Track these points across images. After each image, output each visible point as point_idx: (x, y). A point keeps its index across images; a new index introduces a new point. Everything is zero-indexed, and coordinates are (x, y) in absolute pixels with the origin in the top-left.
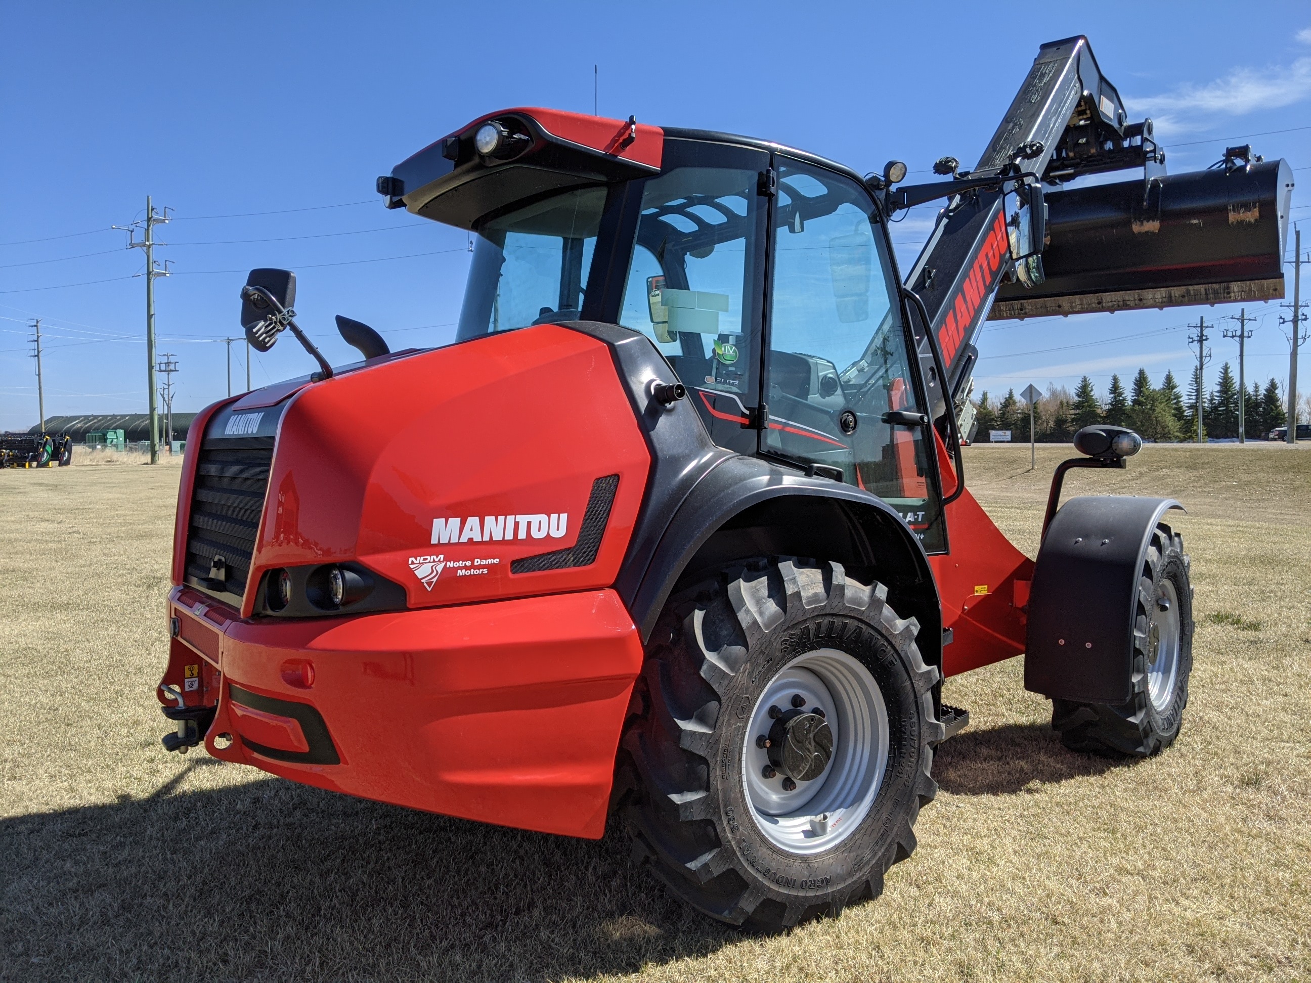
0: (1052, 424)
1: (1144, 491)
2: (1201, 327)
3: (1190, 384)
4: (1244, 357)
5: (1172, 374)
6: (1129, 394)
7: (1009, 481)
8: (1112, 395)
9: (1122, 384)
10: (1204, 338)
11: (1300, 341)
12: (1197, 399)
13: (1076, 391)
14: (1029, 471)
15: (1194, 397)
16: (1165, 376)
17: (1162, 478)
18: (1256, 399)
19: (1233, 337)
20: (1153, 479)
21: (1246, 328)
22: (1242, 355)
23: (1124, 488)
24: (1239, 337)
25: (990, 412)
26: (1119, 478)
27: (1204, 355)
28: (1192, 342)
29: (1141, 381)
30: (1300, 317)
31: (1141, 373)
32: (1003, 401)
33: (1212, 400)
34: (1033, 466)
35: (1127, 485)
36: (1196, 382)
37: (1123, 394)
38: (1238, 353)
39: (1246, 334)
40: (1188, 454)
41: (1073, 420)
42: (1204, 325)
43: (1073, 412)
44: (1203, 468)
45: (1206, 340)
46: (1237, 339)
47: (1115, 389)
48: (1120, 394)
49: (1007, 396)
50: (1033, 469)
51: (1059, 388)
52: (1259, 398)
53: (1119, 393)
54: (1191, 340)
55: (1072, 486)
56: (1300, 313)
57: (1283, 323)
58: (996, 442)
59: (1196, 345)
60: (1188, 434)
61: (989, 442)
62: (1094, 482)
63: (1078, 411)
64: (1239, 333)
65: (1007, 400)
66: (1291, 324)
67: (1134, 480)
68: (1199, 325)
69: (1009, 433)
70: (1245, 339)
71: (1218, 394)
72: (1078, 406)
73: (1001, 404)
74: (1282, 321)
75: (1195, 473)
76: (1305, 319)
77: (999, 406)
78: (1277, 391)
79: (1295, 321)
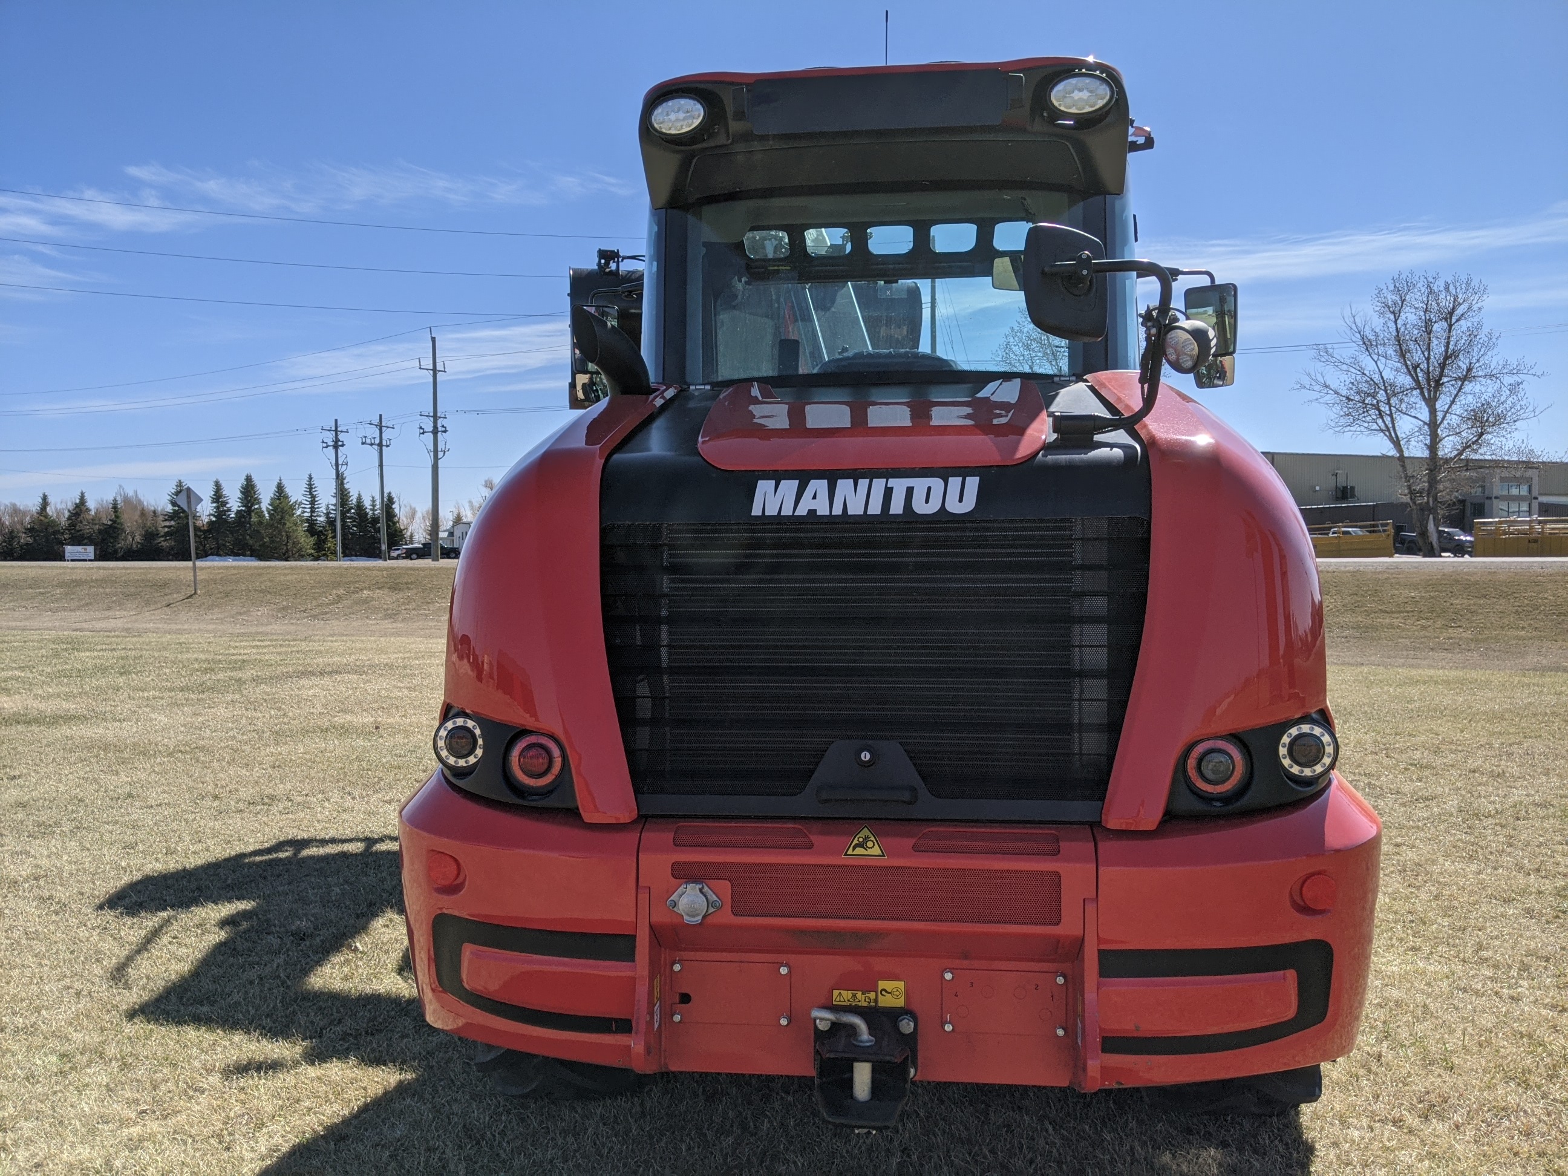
0: (138, 538)
1: (352, 616)
2: (336, 431)
3: (303, 495)
4: (384, 468)
5: (284, 482)
6: (234, 504)
7: (168, 610)
8: (215, 505)
9: (226, 492)
10: (340, 443)
11: (440, 454)
12: (312, 511)
13: (169, 498)
14: (191, 596)
15: (309, 510)
16: (276, 483)
17: (365, 601)
18: (374, 514)
19: (371, 444)
20: (356, 603)
21: (384, 437)
22: (381, 465)
23: (326, 613)
24: (378, 445)
25: (54, 522)
26: (315, 603)
27: (340, 462)
28: (327, 447)
29: (249, 491)
30: (440, 429)
31: (249, 479)
32: (71, 506)
33: (327, 514)
34: (195, 590)
35: (327, 610)
36: (311, 493)
37: (227, 503)
38: (377, 463)
39: (384, 443)
40: (385, 572)
41: (167, 534)
42: (339, 429)
43: (167, 523)
44: (408, 588)
45: (343, 445)
46: (376, 447)
47: (218, 497)
48: (224, 504)
49: (78, 501)
50: (195, 593)
51: (131, 493)
52: (376, 513)
53: (222, 502)
54: (325, 445)
55: (259, 613)
56: (439, 425)
57: (423, 433)
58: (72, 560)
59: (331, 450)
60: (321, 552)
61: (65, 560)
62: (285, 608)
63: (172, 523)
64: (377, 441)
65: (77, 506)
66: (431, 436)
67: (333, 604)
68: (334, 429)
69: (91, 549)
70: (384, 448)
71: (334, 508)
72: (171, 517)
73: (69, 511)
74: (422, 431)
75: (401, 595)
76: (445, 432)
77: (67, 514)
78: (394, 506)
79: (435, 432)
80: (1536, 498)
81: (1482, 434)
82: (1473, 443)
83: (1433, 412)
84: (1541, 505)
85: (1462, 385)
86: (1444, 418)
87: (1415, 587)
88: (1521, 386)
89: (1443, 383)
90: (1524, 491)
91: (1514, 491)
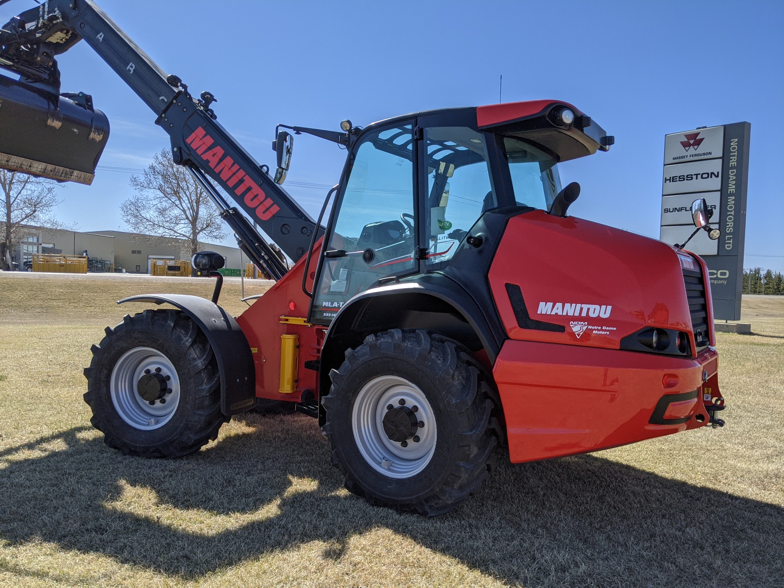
80: (41, 244)
81: (35, 211)
82: (31, 215)
83: (8, 196)
84: (43, 248)
85: (25, 185)
86: (14, 201)
87: (60, 287)
88: (53, 190)
89: (14, 183)
90: (35, 240)
91: (30, 240)
